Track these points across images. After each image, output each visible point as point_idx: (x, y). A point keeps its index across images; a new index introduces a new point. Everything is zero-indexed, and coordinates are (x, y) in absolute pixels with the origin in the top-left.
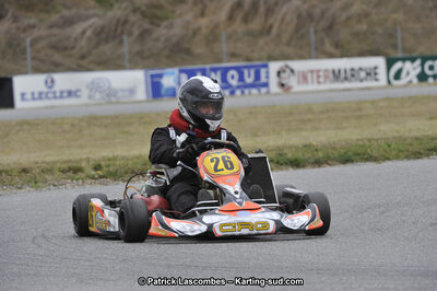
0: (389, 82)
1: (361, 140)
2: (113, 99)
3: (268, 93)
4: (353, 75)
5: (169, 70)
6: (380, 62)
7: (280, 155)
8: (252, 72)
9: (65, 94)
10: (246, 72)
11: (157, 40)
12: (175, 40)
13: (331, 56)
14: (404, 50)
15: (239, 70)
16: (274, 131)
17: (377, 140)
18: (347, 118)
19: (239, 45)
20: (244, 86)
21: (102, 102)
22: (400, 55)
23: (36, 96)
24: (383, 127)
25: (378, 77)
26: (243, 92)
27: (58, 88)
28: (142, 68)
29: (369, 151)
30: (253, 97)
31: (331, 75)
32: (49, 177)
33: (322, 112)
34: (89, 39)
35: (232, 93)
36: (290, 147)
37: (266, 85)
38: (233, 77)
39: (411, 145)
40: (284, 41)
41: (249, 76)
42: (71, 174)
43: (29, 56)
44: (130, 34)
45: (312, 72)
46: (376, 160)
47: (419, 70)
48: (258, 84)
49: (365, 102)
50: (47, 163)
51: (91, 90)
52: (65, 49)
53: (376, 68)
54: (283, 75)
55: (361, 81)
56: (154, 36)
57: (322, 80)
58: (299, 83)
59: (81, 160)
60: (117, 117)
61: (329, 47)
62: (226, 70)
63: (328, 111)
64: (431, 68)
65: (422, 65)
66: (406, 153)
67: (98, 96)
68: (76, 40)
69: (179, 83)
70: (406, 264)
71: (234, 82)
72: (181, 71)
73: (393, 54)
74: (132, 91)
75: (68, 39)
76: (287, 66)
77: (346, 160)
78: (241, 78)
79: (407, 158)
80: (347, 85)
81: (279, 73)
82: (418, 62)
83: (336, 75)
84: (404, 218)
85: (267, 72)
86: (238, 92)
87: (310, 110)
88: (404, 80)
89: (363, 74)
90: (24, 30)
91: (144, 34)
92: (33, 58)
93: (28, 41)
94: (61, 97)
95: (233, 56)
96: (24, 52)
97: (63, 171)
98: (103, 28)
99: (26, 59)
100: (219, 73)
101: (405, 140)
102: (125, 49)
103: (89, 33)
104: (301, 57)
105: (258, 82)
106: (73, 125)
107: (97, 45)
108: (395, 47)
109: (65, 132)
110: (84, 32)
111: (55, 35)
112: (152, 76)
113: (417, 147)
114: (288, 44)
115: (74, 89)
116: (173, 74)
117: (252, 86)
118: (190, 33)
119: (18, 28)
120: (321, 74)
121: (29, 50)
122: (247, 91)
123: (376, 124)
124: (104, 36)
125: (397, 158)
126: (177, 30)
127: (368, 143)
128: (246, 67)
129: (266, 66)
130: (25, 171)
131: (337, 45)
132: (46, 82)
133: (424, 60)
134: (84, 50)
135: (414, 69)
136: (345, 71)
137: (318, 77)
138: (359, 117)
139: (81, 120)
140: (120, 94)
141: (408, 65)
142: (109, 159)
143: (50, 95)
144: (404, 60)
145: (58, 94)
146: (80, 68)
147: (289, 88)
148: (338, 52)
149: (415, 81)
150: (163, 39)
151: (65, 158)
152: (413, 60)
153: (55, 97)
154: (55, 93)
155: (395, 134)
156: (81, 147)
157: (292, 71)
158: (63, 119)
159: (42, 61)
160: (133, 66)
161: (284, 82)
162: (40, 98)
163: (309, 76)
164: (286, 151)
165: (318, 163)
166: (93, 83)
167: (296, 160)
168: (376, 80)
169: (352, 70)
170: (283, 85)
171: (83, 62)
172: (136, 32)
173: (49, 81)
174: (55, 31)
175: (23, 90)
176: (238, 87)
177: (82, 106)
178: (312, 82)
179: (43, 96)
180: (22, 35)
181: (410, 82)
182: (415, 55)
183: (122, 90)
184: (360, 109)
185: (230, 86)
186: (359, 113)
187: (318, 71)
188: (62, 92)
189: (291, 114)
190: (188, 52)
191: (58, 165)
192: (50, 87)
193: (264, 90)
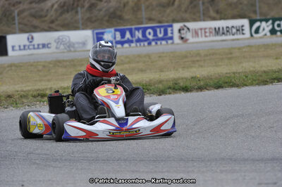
0: (252, 35)
1: (229, 73)
2: (72, 49)
3: (173, 43)
4: (228, 31)
5: (108, 30)
6: (245, 22)
7: (176, 84)
8: (162, 30)
9: (41, 46)
10: (158, 30)
11: (100, 10)
12: (112, 10)
13: (214, 19)
14: (261, 14)
15: (154, 29)
16: (174, 68)
17: (239, 73)
18: (222, 59)
19: (154, 12)
20: (157, 39)
21: (65, 51)
22: (258, 18)
23: (22, 47)
24: (245, 65)
25: (244, 32)
26: (156, 43)
27: (36, 42)
28: (91, 29)
29: (233, 80)
30: (163, 46)
31: (214, 32)
32: (25, 101)
33: (206, 55)
34: (56, 10)
35: (150, 44)
36: (182, 78)
37: (171, 38)
38: (150, 33)
39: (261, 76)
40: (183, 9)
41: (160, 33)
42: (39, 98)
43: (16, 21)
44: (83, 7)
45: (201, 29)
46: (238, 86)
47: (271, 27)
48: (167, 38)
49: (235, 48)
50: (24, 91)
51: (58, 43)
52: (41, 17)
53: (243, 26)
54: (182, 32)
55: (233, 35)
56: (98, 7)
57: (207, 34)
58: (193, 37)
59: (46, 89)
60: (73, 61)
61: (212, 13)
62: (146, 29)
63: (210, 55)
64: (279, 25)
65: (273, 24)
66: (257, 82)
67: (62, 47)
68: (47, 10)
69: (115, 38)
70: (250, 153)
71: (151, 37)
72: (116, 30)
73: (254, 17)
74: (84, 44)
75: (42, 10)
76: (185, 26)
77: (218, 87)
78: (155, 34)
79: (258, 84)
80: (224, 37)
81: (180, 30)
82: (270, 22)
83: (217, 31)
84: (252, 124)
85: (172, 30)
86: (153, 43)
87: (198, 54)
88: (261, 34)
89: (234, 30)
90: (14, 5)
91: (92, 6)
92: (20, 23)
93: (16, 12)
94: (38, 48)
95: (150, 20)
96: (14, 19)
97: (34, 97)
98: (65, 3)
99: (15, 24)
100: (141, 31)
101: (257, 73)
102: (80, 16)
103: (56, 6)
104: (195, 20)
105: (166, 37)
106: (44, 66)
107: (62, 14)
108: (255, 12)
109: (39, 71)
110: (52, 6)
111: (34, 8)
112: (97, 34)
113: (265, 77)
114: (186, 11)
115: (46, 43)
116: (111, 32)
117: (162, 39)
118: (122, 5)
119: (10, 4)
120: (207, 30)
121: (17, 18)
122: (159, 42)
123: (241, 63)
124: (65, 8)
125: (252, 84)
126: (113, 4)
127: (233, 75)
128: (158, 27)
129: (171, 26)
130: (9, 96)
131: (217, 12)
132: (28, 39)
133: (274, 20)
134: (53, 18)
135: (268, 26)
136: (223, 28)
137: (205, 32)
138: (230, 59)
139: (50, 63)
140: (76, 46)
141: (264, 24)
142: (64, 88)
143: (31, 47)
144: (261, 21)
145: (36, 46)
146: (50, 29)
147: (187, 40)
148: (218, 16)
149: (268, 34)
150: (104, 10)
151: (36, 87)
152: (267, 21)
153: (34, 48)
154: (34, 45)
155: (252, 69)
156: (49, 81)
157: (188, 29)
158: (38, 62)
159: (26, 25)
160: (85, 27)
161: (183, 36)
162: (24, 49)
163: (199, 32)
164: (180, 81)
165: (200, 89)
166: (59, 39)
167: (186, 87)
168: (243, 34)
169: (227, 27)
170: (182, 38)
171: (53, 25)
172: (87, 5)
173: (30, 37)
174: (34, 5)
175: (13, 44)
176: (153, 40)
177: (51, 53)
178: (202, 36)
179: (26, 47)
180: (13, 8)
181: (266, 35)
182: (268, 17)
183: (78, 43)
184: (231, 53)
185: (148, 39)
186: (230, 56)
187: (205, 29)
188: (38, 45)
189: (186, 57)
190: (120, 17)
191: (31, 93)
192: (31, 42)
193: (170, 42)
